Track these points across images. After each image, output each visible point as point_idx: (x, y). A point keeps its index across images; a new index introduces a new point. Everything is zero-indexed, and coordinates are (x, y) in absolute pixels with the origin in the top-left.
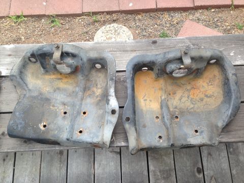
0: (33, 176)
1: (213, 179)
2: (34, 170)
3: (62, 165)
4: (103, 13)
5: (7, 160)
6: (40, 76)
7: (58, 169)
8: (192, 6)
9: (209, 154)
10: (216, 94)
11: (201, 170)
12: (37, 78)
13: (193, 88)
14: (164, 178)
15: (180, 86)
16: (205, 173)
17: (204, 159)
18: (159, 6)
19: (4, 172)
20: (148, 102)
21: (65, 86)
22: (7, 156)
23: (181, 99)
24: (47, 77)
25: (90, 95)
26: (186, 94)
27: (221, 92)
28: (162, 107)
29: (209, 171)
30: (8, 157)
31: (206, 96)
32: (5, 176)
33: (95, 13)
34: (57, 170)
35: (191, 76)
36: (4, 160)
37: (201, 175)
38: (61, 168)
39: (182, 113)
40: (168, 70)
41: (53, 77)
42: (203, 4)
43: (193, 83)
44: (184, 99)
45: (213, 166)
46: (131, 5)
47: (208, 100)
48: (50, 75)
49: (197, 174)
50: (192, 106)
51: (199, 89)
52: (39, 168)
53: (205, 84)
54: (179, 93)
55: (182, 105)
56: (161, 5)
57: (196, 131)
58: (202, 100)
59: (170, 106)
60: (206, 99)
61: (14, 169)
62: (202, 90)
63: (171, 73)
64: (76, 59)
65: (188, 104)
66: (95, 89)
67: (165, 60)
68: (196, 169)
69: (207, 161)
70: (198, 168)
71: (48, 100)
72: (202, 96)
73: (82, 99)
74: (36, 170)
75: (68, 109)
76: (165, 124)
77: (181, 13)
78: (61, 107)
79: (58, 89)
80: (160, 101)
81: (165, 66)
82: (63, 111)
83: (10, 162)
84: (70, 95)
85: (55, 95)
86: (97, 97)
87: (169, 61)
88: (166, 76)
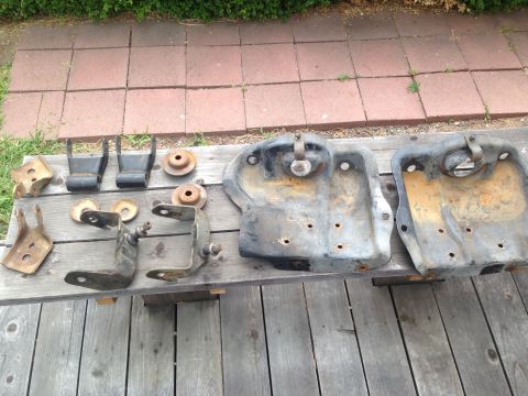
0: (211, 376)
1: (517, 366)
2: (211, 365)
3: (258, 355)
4: (280, 128)
5: (161, 352)
6: (260, 182)
7: (253, 361)
8: (423, 117)
9: (504, 327)
10: (514, 200)
11: (495, 354)
12: (257, 185)
13: (481, 193)
14: (437, 370)
15: (463, 191)
16: (503, 358)
17: (498, 336)
18: (370, 118)
19: (158, 372)
20: (422, 212)
21: (300, 194)
22: (161, 344)
23: (468, 207)
24: (271, 184)
25: (338, 205)
26: (474, 201)
27: (522, 197)
28: (444, 217)
29: (508, 355)
30: (164, 346)
31: (502, 202)
32: (160, 378)
33: (268, 130)
34: (251, 363)
35: (478, 177)
36: (156, 351)
37: (497, 362)
38: (257, 360)
39: (474, 223)
40: (448, 165)
41: (280, 183)
42: (440, 114)
43: (481, 186)
44: (473, 207)
45: (513, 346)
46: (325, 116)
47: (506, 207)
48: (275, 180)
49: (490, 360)
50: (487, 215)
51: (490, 194)
52: (219, 360)
53: (497, 188)
54: (464, 200)
55: (472, 215)
56: (374, 116)
57: (501, 246)
58: (498, 208)
59: (456, 216)
60: (503, 207)
61: (175, 367)
62: (495, 194)
63: (453, 169)
64: (321, 153)
65: (480, 213)
66: (344, 197)
67: (443, 151)
68: (486, 353)
69: (502, 338)
70: (490, 351)
71: (280, 211)
72: (498, 203)
73: (329, 209)
74: (215, 366)
75: (312, 221)
76: (454, 238)
77: (406, 128)
78: (303, 219)
79: (292, 198)
80: (439, 209)
81: (444, 159)
82: (306, 224)
83: (167, 355)
84: (310, 205)
85: (290, 206)
86: (350, 206)
87: (450, 152)
88: (442, 177)
